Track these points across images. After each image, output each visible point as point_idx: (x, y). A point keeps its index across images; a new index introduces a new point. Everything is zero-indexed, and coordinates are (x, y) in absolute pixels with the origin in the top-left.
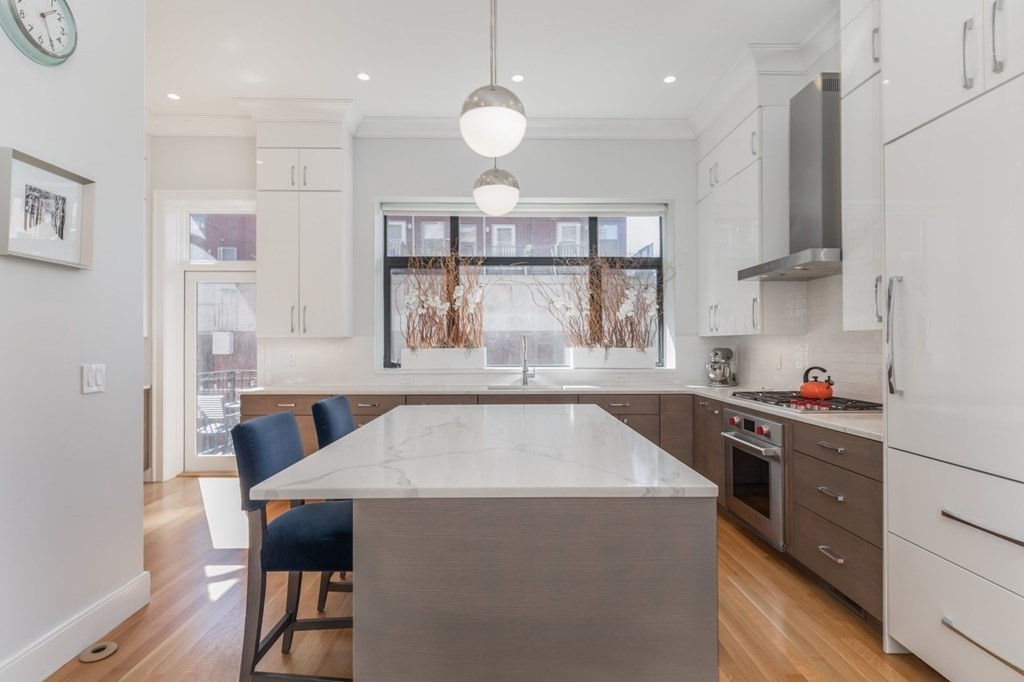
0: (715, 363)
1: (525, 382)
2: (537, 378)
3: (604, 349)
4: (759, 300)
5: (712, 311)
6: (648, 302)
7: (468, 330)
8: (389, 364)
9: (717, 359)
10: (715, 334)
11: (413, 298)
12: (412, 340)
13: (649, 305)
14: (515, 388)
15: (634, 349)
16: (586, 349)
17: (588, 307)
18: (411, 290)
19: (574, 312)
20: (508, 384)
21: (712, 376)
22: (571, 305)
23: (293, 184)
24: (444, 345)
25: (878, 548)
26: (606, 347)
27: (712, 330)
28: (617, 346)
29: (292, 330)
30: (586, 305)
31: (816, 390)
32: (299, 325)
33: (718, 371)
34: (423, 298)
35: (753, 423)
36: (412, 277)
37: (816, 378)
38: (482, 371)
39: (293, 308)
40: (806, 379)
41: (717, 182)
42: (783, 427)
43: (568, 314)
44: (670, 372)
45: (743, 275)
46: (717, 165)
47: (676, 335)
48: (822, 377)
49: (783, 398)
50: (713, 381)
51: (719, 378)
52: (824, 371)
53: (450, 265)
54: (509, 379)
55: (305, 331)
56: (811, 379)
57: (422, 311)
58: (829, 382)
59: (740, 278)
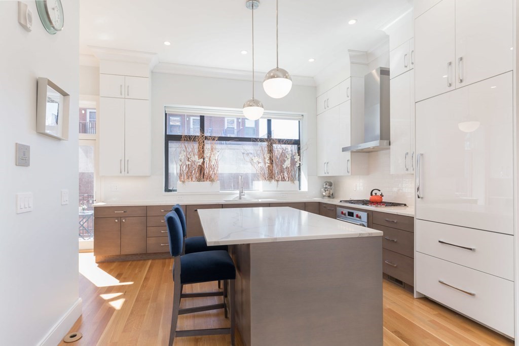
0: (326, 188)
1: (240, 198)
2: (245, 196)
3: (276, 182)
4: (350, 161)
5: (326, 164)
6: (296, 160)
7: (211, 172)
8: (167, 190)
9: (326, 186)
10: (327, 175)
11: (182, 156)
12: (182, 177)
13: (297, 162)
14: (236, 201)
15: (289, 182)
16: (268, 182)
17: (269, 162)
18: (182, 152)
19: (262, 165)
20: (231, 199)
21: (324, 194)
22: (260, 160)
23: (121, 94)
24: (199, 180)
25: (412, 258)
26: (278, 181)
27: (325, 173)
28: (282, 180)
29: (121, 172)
30: (267, 161)
31: (376, 199)
32: (124, 170)
33: (327, 192)
34: (189, 156)
35: (353, 213)
36: (183, 145)
37: (376, 194)
38: (218, 193)
39: (121, 160)
40: (371, 195)
41: (328, 107)
42: (368, 214)
43: (260, 165)
44: (303, 192)
45: (344, 150)
46: (328, 99)
47: (308, 175)
48: (379, 193)
49: (365, 202)
50: (324, 196)
51: (328, 195)
52: (380, 191)
53: (200, 140)
54: (233, 196)
55: (128, 173)
56: (374, 194)
57: (188, 163)
58: (382, 195)
59: (343, 151)
